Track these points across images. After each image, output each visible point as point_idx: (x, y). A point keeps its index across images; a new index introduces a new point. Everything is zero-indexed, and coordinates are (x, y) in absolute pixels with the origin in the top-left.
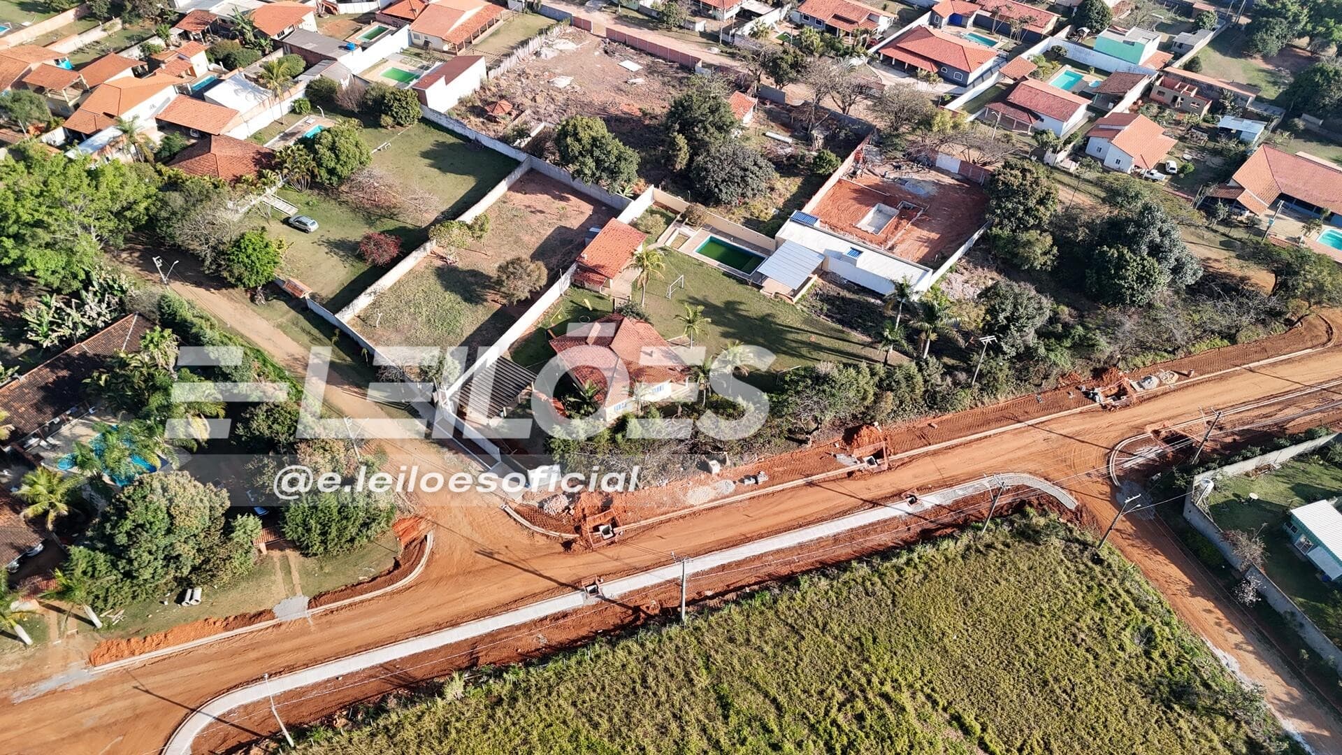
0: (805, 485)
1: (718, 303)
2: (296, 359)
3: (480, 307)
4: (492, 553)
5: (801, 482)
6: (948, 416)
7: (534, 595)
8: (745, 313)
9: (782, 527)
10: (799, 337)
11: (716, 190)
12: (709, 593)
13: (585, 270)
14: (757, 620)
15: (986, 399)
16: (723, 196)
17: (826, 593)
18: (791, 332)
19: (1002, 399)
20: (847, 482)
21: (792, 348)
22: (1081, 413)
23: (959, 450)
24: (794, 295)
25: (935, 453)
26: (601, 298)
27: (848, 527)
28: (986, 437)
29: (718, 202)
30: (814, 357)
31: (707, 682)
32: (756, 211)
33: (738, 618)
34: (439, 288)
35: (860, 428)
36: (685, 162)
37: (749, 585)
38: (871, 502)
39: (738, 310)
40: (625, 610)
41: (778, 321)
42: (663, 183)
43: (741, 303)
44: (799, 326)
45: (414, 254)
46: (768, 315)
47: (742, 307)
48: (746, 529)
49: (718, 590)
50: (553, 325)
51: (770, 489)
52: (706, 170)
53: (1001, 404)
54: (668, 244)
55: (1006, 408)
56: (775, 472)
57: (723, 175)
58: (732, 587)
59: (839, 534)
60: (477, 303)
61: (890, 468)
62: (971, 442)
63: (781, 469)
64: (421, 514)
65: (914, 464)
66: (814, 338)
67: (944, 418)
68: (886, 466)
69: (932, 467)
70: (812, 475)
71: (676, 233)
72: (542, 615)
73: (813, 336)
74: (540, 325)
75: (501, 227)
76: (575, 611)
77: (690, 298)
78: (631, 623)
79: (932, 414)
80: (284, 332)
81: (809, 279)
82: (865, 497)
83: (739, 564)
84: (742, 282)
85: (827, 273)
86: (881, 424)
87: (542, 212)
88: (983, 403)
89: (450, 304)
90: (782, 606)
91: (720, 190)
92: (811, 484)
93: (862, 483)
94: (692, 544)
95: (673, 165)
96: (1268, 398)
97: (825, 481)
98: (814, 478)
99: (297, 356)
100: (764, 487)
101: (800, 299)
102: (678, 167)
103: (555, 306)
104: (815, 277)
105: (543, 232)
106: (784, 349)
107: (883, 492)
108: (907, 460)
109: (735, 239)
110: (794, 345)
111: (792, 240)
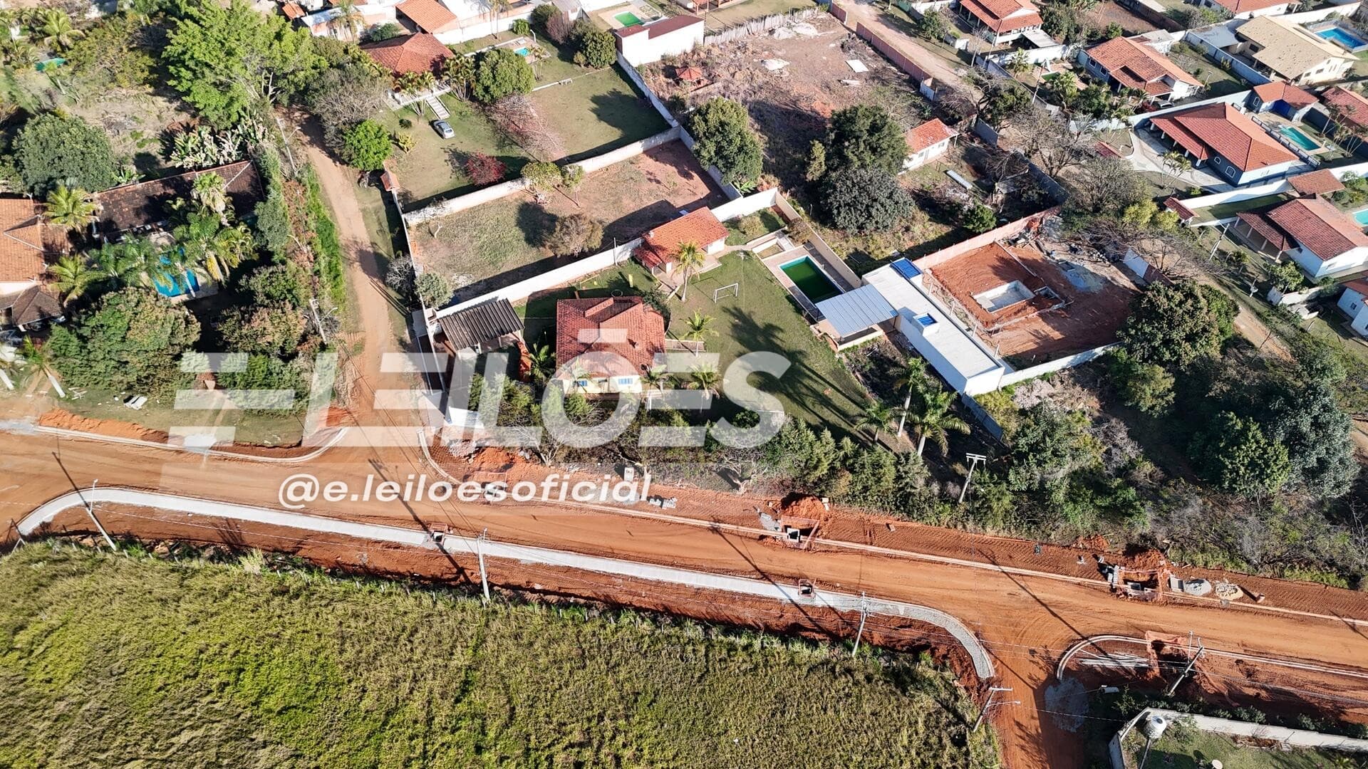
0: (708, 529)
1: (759, 321)
2: (356, 242)
3: (534, 250)
4: (381, 467)
5: (706, 524)
6: (914, 524)
7: (387, 518)
8: (778, 342)
9: (655, 557)
10: (815, 386)
11: (835, 212)
12: (538, 587)
13: (646, 246)
14: (554, 630)
15: (970, 525)
16: (840, 221)
17: (642, 637)
18: (810, 378)
19: (990, 533)
20: (753, 543)
21: (799, 394)
22: (1079, 584)
23: (900, 563)
24: (841, 343)
25: (872, 555)
26: (649, 279)
27: (718, 587)
28: (942, 563)
29: (834, 226)
30: (816, 410)
31: (467, 663)
32: (873, 247)
33: (537, 620)
34: (513, 221)
35: (803, 496)
36: (818, 174)
37: (576, 596)
38: (762, 573)
39: (774, 336)
40: (451, 566)
41: (806, 362)
42: (793, 189)
43: (782, 331)
44: (823, 374)
45: (509, 183)
46: (801, 352)
47: (780, 335)
48: (617, 544)
49: (547, 588)
50: (584, 288)
51: (670, 518)
52: (835, 188)
53: (986, 537)
54: (756, 251)
55: (991, 543)
56: (689, 504)
57: (848, 198)
58: (562, 591)
59: (704, 589)
60: (534, 245)
61: (808, 550)
62: (920, 560)
63: (696, 504)
64: (352, 409)
65: (840, 555)
66: (829, 392)
67: (910, 524)
68: (805, 546)
69: (857, 568)
70: (723, 522)
71: (774, 242)
72: (380, 538)
73: (830, 389)
74: (574, 285)
75: (612, 185)
76: (409, 548)
77: (736, 309)
78: (449, 580)
79: (898, 515)
80: (364, 217)
81: (872, 331)
82: (760, 566)
83: (586, 573)
84: (799, 310)
85: (897, 332)
86: (832, 501)
87: (658, 182)
88: (964, 527)
89: (510, 239)
90: (588, 629)
91: (839, 213)
92: (715, 530)
93: (769, 552)
94: (557, 536)
95: (805, 174)
96: (1350, 668)
97: (731, 533)
98: (722, 525)
99: (358, 240)
100: (666, 513)
101: (848, 349)
102: (809, 177)
103: (602, 272)
104: (880, 333)
105: (645, 200)
106: (791, 391)
107: (782, 569)
108: (834, 549)
109: (828, 266)
110: (804, 390)
111: (876, 285)
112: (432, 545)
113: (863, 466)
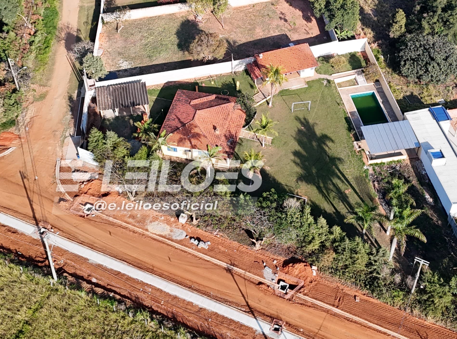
0: (225, 269)
1: (318, 131)
2: (68, 27)
3: (181, 53)
4: (25, 177)
5: (224, 265)
6: (375, 301)
7: (16, 212)
8: (327, 149)
9: (180, 279)
10: (340, 185)
11: (402, 63)
12: (94, 280)
13: (256, 64)
14: (90, 312)
15: (416, 311)
16: (404, 70)
17: (148, 331)
18: (339, 178)
19: (430, 320)
20: (253, 286)
21: (327, 189)
23: (353, 326)
24: (372, 159)
25: (335, 315)
26: (252, 87)
27: (215, 310)
28: (385, 333)
29: (400, 73)
30: (334, 203)
31: (26, 319)
32: (426, 94)
33: (82, 302)
34: (175, 30)
35: (300, 261)
36: (398, 34)
37: (115, 292)
38: (250, 308)
39: (325, 144)
40: (44, 253)
41: (341, 167)
42: (380, 42)
43: (333, 141)
44: (350, 178)
45: (179, 5)
46: (339, 159)
47: (330, 144)
48: (157, 264)
49: (100, 282)
50: (204, 85)
51: (200, 255)
52: (407, 46)
53: (426, 323)
54: (337, 81)
55: (428, 328)
56: (218, 248)
57: (413, 55)
58: (109, 287)
59: (205, 309)
60: (182, 50)
61: (289, 300)
62: (369, 328)
63: (223, 249)
64: (22, 136)
65: (311, 310)
66: (348, 192)
67: (372, 300)
68: (288, 297)
69: (320, 321)
70: (237, 266)
71: (353, 77)
72: (6, 224)
73: (350, 190)
74: (198, 81)
75: (253, 17)
76: (22, 234)
77: (305, 119)
78: (39, 262)
79: (365, 291)
80: (80, 11)
81: (400, 154)
82: (250, 303)
83: (129, 279)
84: (350, 128)
85: (418, 159)
86: (320, 270)
87: (286, 21)
88: (412, 311)
89: (167, 42)
90: (113, 316)
91: (405, 64)
92: (229, 271)
93: (261, 294)
94: (121, 249)
95: (389, 32)
97: (240, 276)
98: (235, 268)
99: (70, 26)
100: (199, 251)
101: (376, 164)
102: (392, 35)
103: (220, 76)
104: (405, 157)
105: (272, 32)
106: (322, 185)
107: (266, 309)
108: (309, 304)
109: (386, 101)
110: (331, 187)
111: (411, 122)
112: (37, 236)
113: (344, 249)
